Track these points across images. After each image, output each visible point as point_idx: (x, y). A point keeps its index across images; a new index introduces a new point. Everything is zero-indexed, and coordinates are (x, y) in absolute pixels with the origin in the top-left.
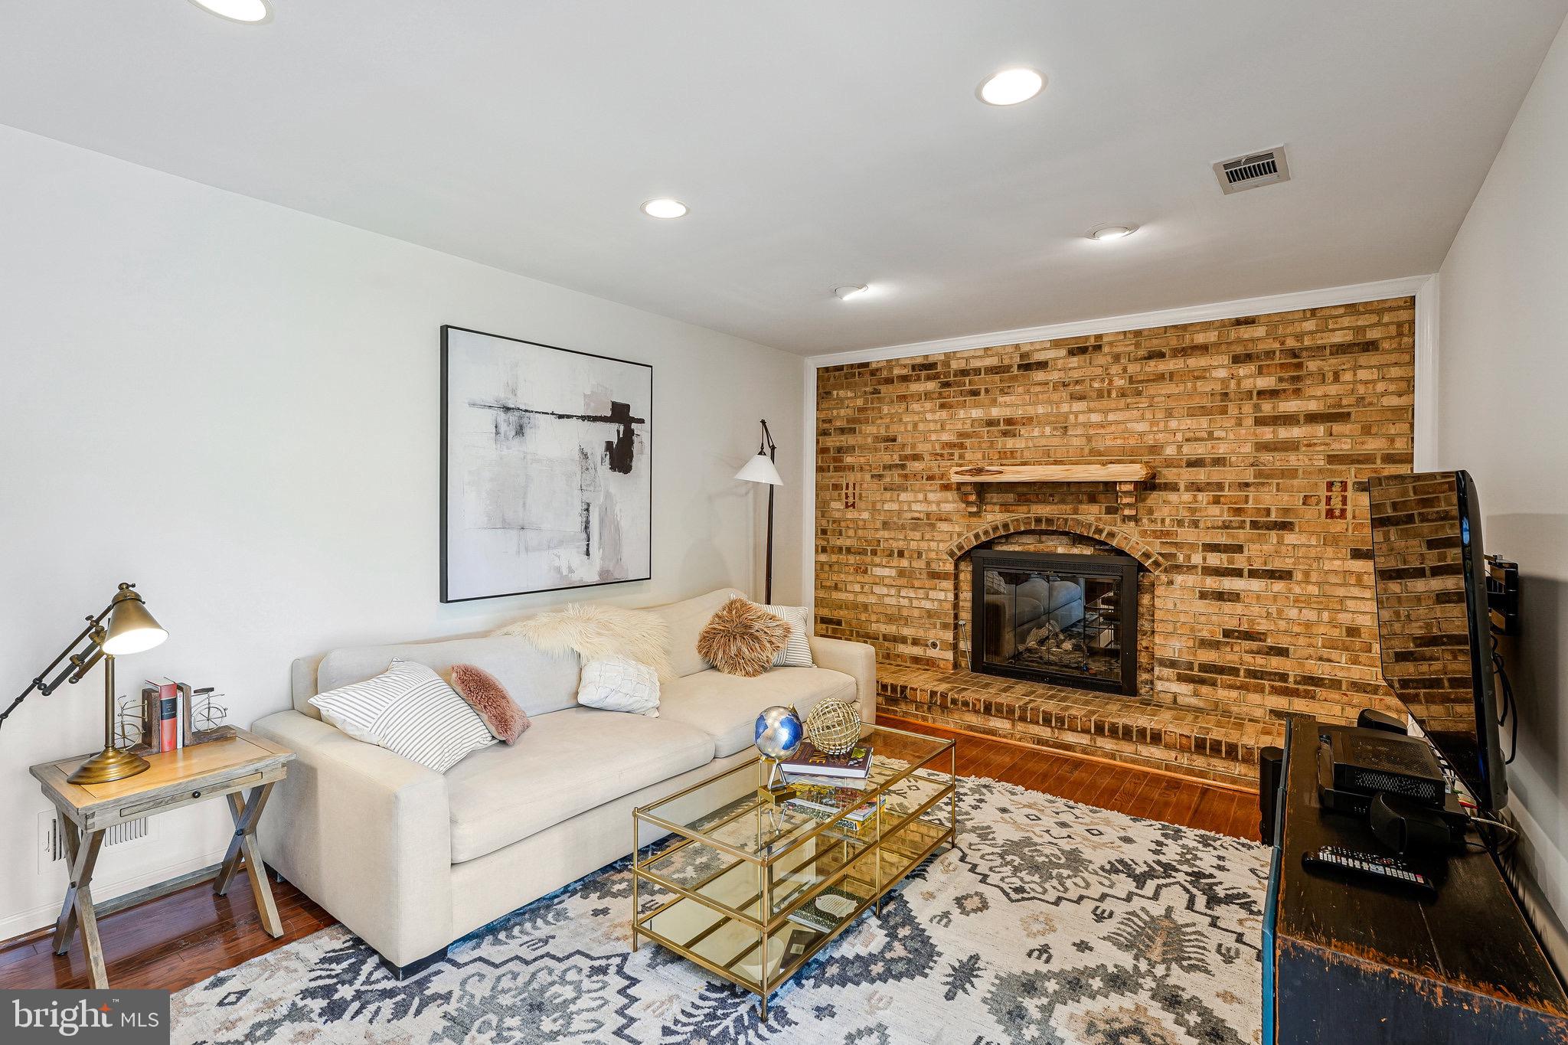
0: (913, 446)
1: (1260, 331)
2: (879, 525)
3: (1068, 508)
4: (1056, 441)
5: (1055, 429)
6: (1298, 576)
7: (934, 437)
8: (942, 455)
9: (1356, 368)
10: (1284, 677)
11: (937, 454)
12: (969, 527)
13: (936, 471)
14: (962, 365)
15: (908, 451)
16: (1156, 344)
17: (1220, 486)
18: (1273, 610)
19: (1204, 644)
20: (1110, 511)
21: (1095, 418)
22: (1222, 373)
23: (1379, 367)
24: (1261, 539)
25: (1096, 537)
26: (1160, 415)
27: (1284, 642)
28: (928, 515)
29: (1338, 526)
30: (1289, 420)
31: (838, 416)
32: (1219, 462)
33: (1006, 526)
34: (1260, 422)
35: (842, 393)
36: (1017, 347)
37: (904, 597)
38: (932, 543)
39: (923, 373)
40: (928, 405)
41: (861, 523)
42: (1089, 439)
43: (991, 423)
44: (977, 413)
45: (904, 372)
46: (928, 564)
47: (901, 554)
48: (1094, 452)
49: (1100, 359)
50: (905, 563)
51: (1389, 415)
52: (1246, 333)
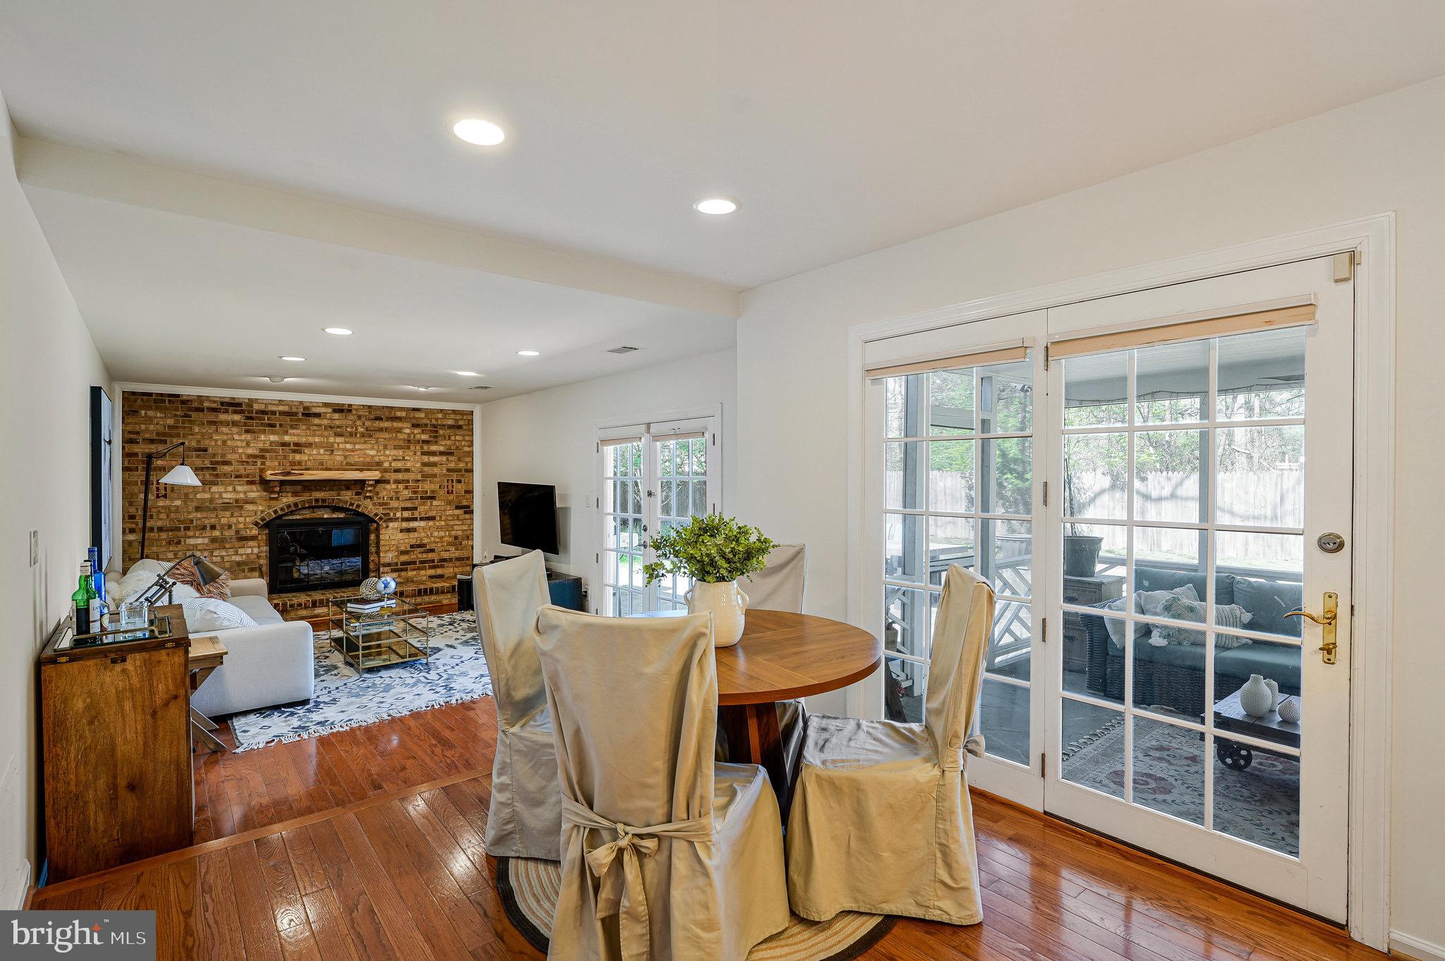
0: (223, 455)
1: (423, 415)
2: (191, 509)
3: (334, 493)
4: (326, 457)
5: (326, 450)
6: (438, 518)
7: (240, 451)
8: (247, 462)
9: (455, 435)
10: (433, 561)
11: (244, 462)
12: (269, 507)
13: (242, 472)
14: (262, 407)
15: (219, 459)
16: (379, 413)
17: (408, 481)
18: (429, 534)
19: (403, 553)
20: (357, 494)
21: (349, 446)
22: (407, 431)
23: (463, 436)
24: (424, 504)
25: (351, 507)
26: (381, 448)
27: (433, 546)
28: (237, 501)
29: (451, 497)
30: (433, 454)
31: (147, 430)
32: (407, 470)
33: (296, 505)
34: (423, 454)
35: (150, 413)
36: (301, 403)
37: (216, 556)
38: (240, 519)
39: (231, 409)
40: (235, 430)
41: (173, 509)
42: (346, 457)
43: (284, 444)
44: (273, 438)
45: (214, 405)
46: (237, 532)
47: (213, 527)
48: (348, 464)
49: (351, 417)
50: (217, 533)
51: (466, 454)
52: (418, 415)
